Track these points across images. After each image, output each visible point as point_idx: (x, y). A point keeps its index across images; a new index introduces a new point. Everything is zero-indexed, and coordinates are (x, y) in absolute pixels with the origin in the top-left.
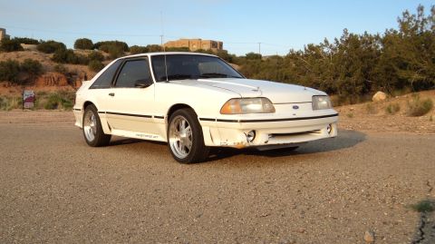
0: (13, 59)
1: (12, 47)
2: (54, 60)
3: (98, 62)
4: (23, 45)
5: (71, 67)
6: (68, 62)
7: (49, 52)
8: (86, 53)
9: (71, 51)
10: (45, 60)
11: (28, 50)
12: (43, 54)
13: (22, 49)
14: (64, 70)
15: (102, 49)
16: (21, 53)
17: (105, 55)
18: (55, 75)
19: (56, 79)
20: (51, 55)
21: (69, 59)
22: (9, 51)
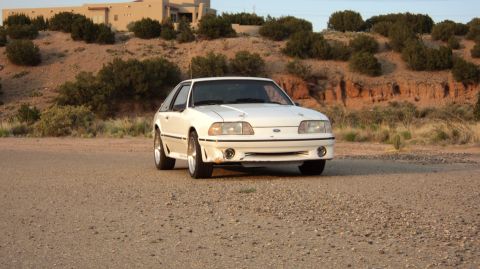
0: (216, 53)
1: (217, 32)
2: (287, 52)
3: (366, 55)
4: (235, 27)
5: (316, 66)
6: (311, 56)
7: (279, 38)
8: (345, 38)
9: (319, 36)
10: (271, 53)
11: (246, 35)
12: (269, 42)
13: (233, 34)
14: (304, 71)
15: (377, 31)
16: (231, 41)
17: (382, 40)
18: (287, 79)
19: (288, 87)
20: (283, 44)
21: (314, 50)
22: (212, 37)
